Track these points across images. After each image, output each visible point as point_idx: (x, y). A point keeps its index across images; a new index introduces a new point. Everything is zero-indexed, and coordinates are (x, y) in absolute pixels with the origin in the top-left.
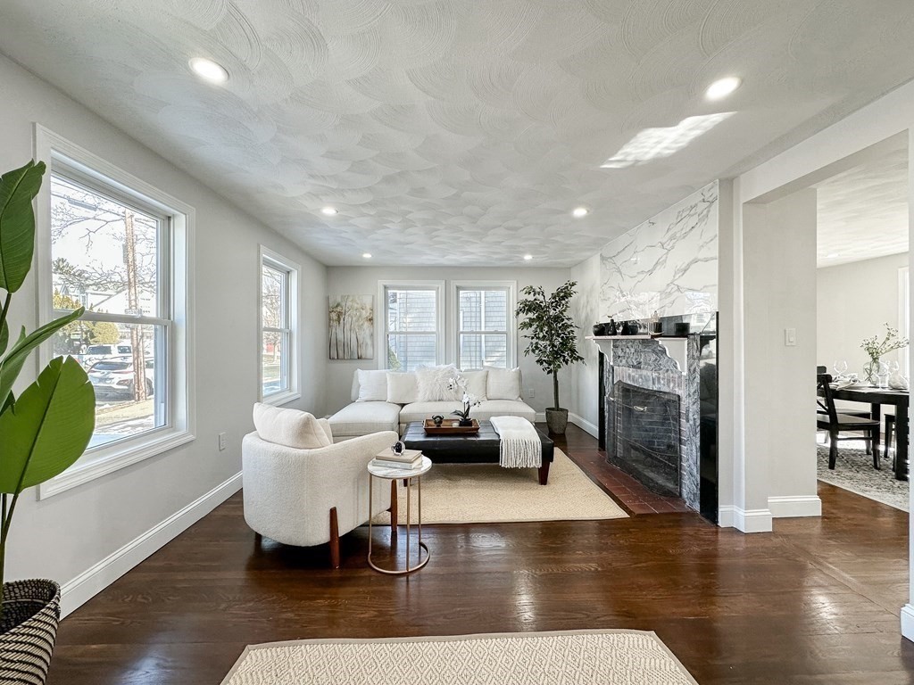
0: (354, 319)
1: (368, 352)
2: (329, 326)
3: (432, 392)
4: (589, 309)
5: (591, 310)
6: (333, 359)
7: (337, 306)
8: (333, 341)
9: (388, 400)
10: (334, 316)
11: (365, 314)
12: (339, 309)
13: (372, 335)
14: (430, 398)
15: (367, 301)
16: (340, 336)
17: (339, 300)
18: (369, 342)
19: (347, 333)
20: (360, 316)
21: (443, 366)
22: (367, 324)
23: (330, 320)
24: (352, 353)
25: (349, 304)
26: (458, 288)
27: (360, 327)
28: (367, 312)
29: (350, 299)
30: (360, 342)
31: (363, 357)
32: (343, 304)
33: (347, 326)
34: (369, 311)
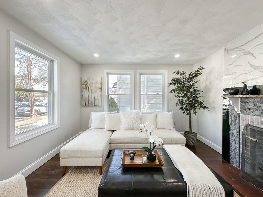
0: (93, 88)
1: (99, 103)
2: (82, 91)
3: (128, 125)
4: (208, 82)
5: (210, 83)
6: (84, 106)
7: (85, 82)
8: (84, 98)
9: (106, 129)
10: (84, 86)
11: (98, 86)
12: (86, 83)
13: (101, 95)
14: (127, 128)
15: (99, 80)
16: (87, 96)
17: (86, 79)
18: (100, 98)
19: (90, 95)
20: (96, 87)
21: (134, 111)
22: (99, 90)
23: (82, 88)
24: (92, 104)
25: (91, 81)
26: (141, 74)
27: (96, 92)
28: (99, 85)
29: (91, 79)
30: (96, 98)
31: (97, 105)
32: (88, 81)
33: (90, 91)
34: (100, 84)
